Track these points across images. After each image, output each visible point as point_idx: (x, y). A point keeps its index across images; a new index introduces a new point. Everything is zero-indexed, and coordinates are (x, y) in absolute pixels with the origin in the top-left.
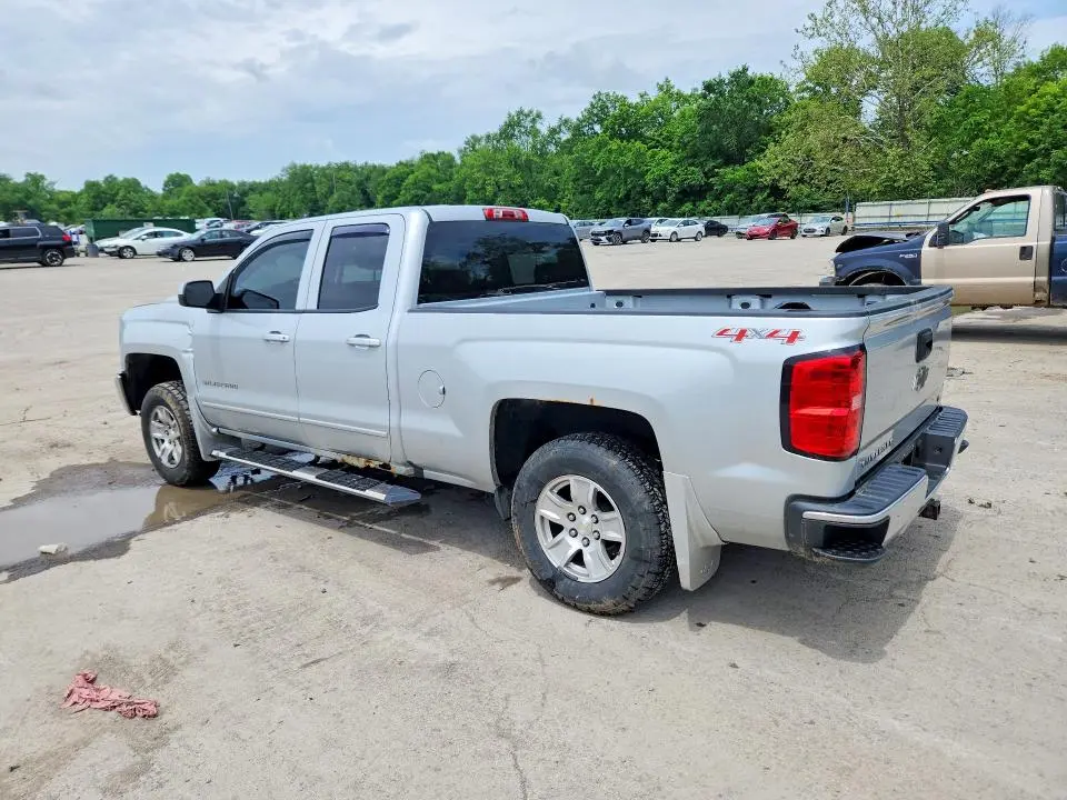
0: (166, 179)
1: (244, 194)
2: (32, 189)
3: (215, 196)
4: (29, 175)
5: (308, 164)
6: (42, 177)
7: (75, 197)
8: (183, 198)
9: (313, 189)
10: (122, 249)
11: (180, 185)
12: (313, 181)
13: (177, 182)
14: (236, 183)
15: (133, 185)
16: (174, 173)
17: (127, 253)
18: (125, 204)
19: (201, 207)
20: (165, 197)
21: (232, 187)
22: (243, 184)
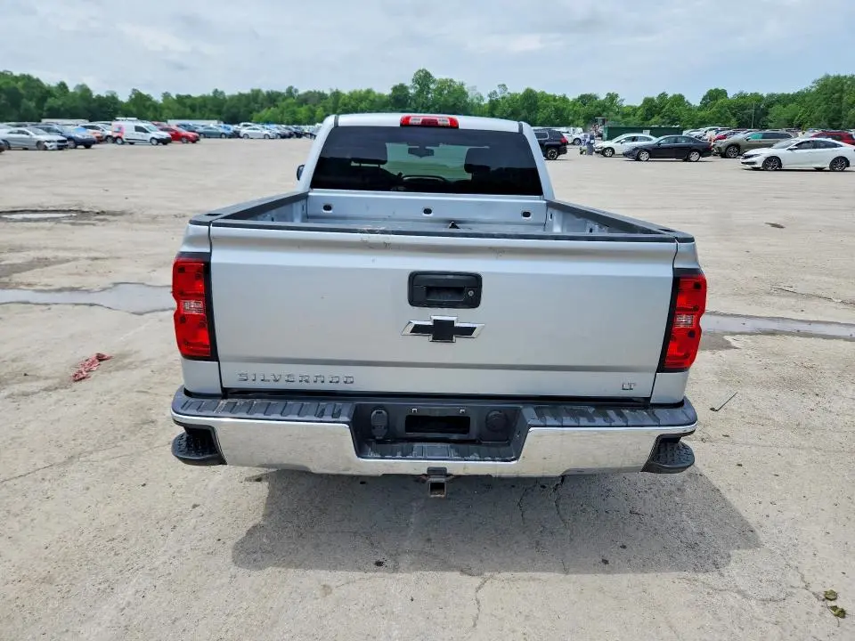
0: (705, 93)
1: (770, 105)
2: (608, 104)
3: (742, 108)
4: (609, 94)
5: (842, 75)
6: (617, 96)
7: (635, 109)
8: (714, 109)
9: (841, 98)
10: (606, 149)
11: (716, 98)
12: (842, 91)
13: (714, 96)
14: (765, 95)
15: (679, 99)
16: (713, 89)
17: (608, 153)
18: (668, 115)
19: (727, 117)
20: (700, 109)
21: (761, 99)
22: (771, 96)
